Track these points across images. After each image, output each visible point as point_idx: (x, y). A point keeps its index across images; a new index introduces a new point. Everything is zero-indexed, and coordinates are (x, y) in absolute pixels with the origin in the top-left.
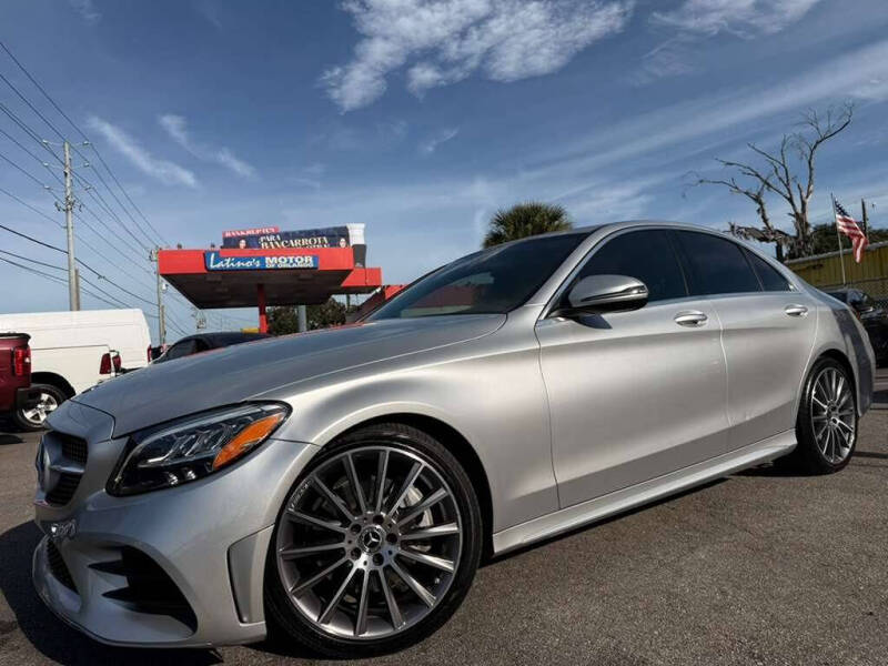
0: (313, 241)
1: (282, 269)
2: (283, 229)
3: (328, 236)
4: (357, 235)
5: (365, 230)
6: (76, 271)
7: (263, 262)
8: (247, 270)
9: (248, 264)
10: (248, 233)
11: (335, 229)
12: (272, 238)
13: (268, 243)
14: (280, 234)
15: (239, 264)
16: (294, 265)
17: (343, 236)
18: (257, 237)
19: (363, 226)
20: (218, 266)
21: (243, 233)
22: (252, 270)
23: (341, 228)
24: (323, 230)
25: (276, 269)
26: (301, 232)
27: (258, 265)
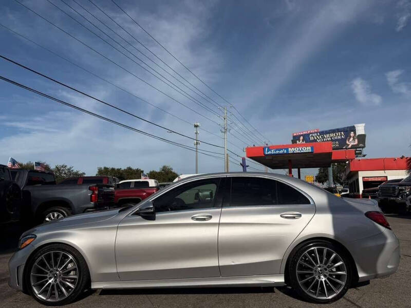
0: (336, 135)
1: (296, 153)
2: (320, 130)
3: (343, 132)
4: (360, 129)
5: (365, 126)
6: (227, 154)
7: (288, 151)
8: (281, 154)
9: (281, 152)
10: (304, 133)
11: (348, 127)
12: (315, 134)
13: (314, 137)
14: (319, 133)
15: (277, 152)
16: (302, 151)
17: (352, 131)
18: (308, 135)
19: (364, 125)
20: (269, 153)
21: (302, 133)
22: (283, 154)
23: (351, 127)
24: (341, 129)
25: (293, 153)
26: (329, 130)
27: (285, 151)
